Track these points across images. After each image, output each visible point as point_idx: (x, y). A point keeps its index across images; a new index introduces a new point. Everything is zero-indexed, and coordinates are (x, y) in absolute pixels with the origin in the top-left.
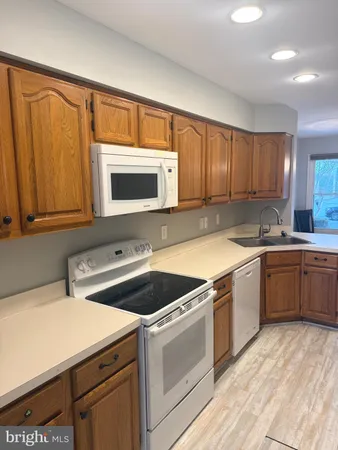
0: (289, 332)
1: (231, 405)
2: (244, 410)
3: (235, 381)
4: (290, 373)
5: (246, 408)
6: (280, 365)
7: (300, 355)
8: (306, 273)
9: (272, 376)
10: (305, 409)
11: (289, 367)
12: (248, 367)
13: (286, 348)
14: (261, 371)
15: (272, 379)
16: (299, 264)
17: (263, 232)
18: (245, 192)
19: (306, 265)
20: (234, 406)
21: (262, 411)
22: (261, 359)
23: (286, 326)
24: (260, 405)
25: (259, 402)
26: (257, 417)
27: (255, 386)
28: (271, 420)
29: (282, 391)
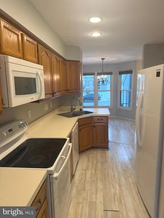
0: (90, 155)
1: (81, 201)
2: (88, 201)
3: (78, 188)
4: (99, 175)
5: (89, 200)
6: (93, 172)
7: (99, 165)
8: (94, 127)
9: (93, 179)
10: (113, 190)
11: (98, 172)
12: (80, 178)
13: (92, 163)
14: (87, 178)
15: (94, 180)
16: (91, 123)
17: (72, 109)
18: (65, 90)
19: (94, 123)
20: (83, 201)
21: (97, 198)
22: (84, 172)
23: (87, 153)
24: (94, 195)
25: (93, 194)
26: (96, 202)
27: (88, 187)
28: (102, 201)
29: (100, 185)
